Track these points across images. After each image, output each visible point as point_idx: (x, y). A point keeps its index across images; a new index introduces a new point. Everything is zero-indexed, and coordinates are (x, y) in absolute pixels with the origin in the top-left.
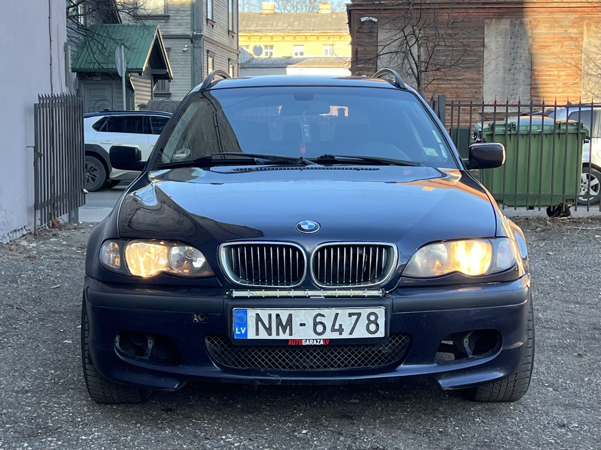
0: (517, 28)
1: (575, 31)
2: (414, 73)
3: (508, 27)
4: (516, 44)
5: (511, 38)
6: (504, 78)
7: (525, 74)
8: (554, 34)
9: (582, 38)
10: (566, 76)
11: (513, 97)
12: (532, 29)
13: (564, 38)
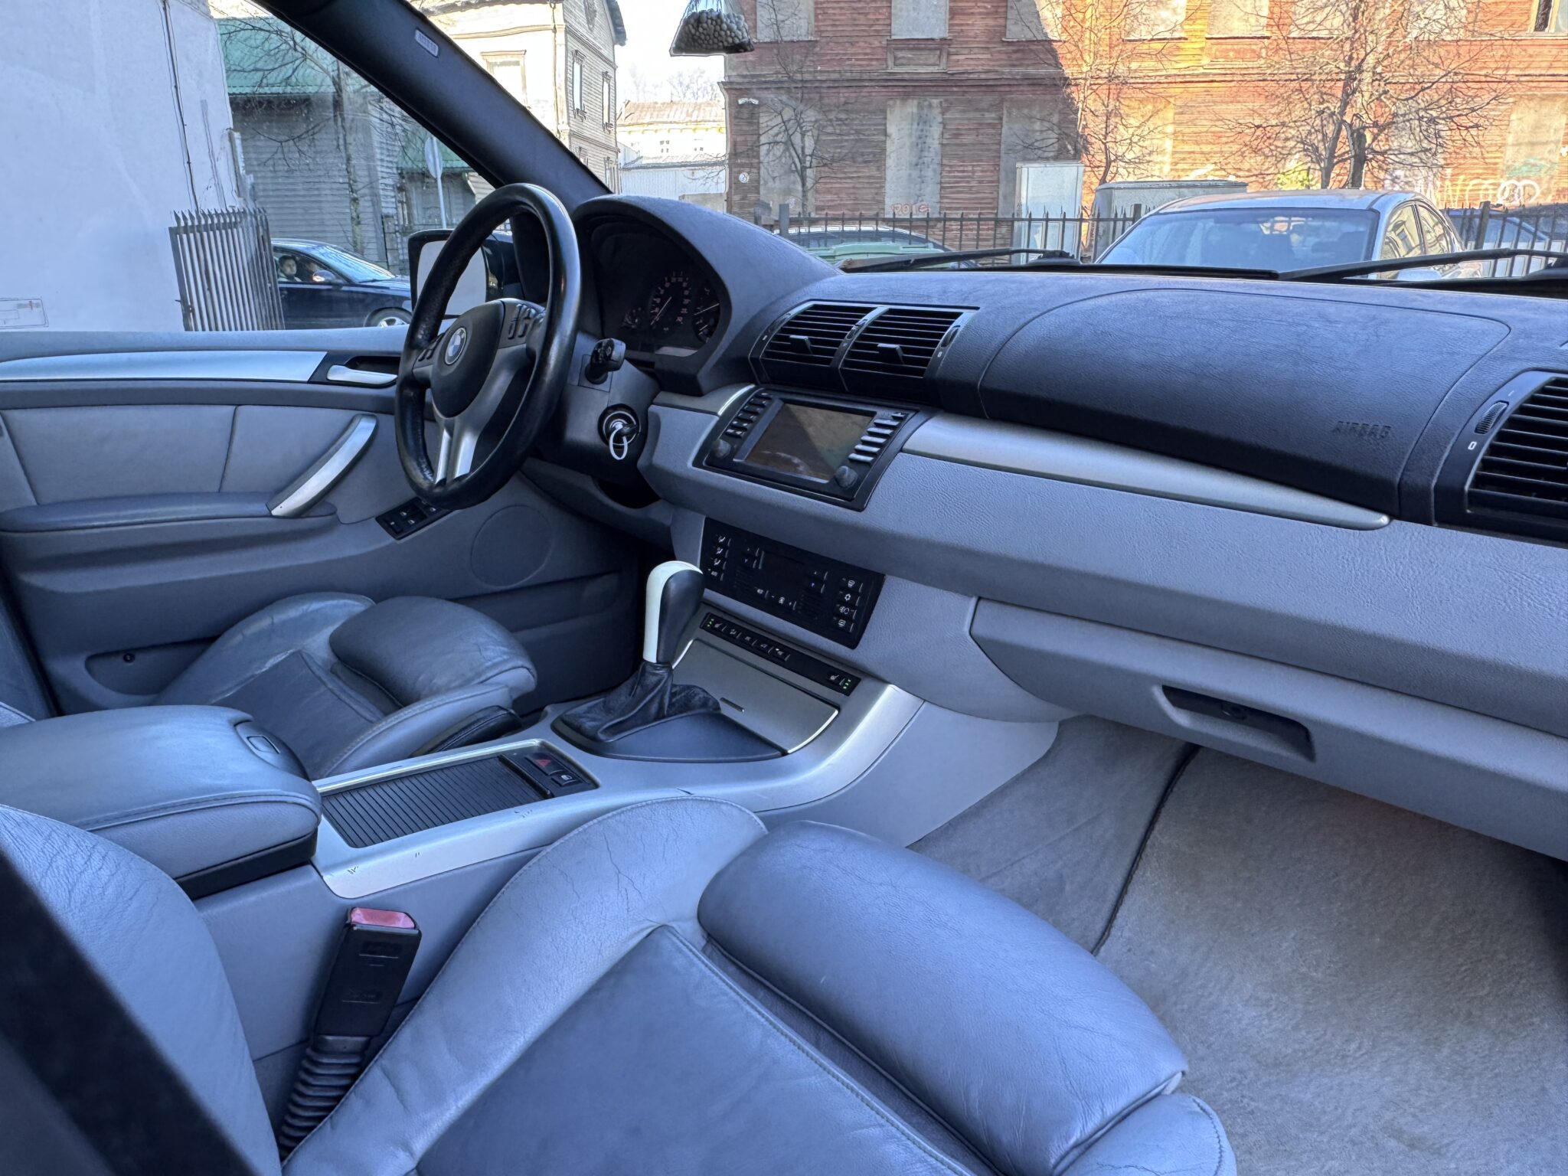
0: (925, 111)
1: (993, 115)
2: (797, 171)
3: (915, 110)
4: (924, 133)
5: (918, 124)
6: (910, 175)
7: (934, 171)
8: (969, 119)
9: (1002, 124)
10: (982, 171)
11: (920, 199)
12: (943, 113)
13: (980, 124)
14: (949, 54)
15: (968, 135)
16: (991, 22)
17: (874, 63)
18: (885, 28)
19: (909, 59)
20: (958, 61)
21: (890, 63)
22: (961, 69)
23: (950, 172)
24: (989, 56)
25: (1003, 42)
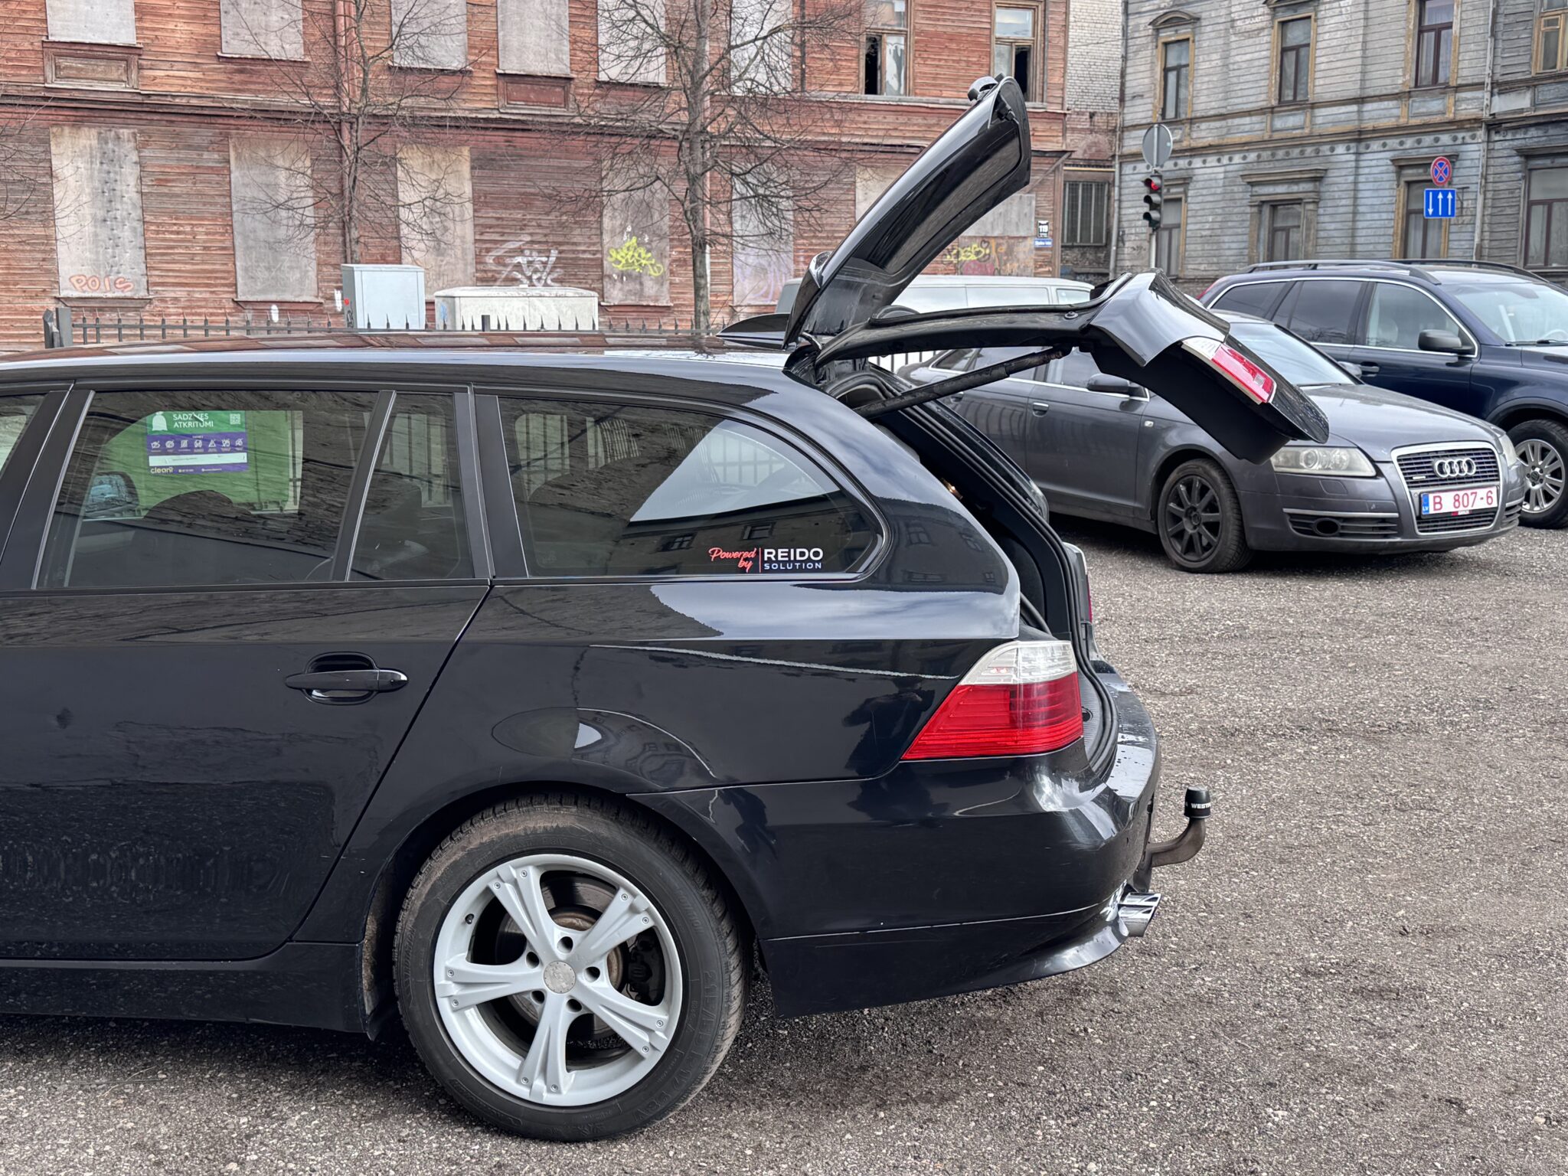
0: (110, 145)
1: (215, 156)
3: (94, 142)
4: (112, 175)
5: (102, 163)
6: (96, 235)
7: (134, 230)
8: (179, 159)
9: (229, 170)
10: (207, 234)
11: (115, 269)
12: (138, 149)
13: (197, 167)
14: (140, 68)
15: (181, 181)
16: (198, 29)
17: (24, 72)
18: (38, 24)
19: (77, 69)
20: (155, 78)
21: (50, 74)
22: (159, 89)
23: (158, 232)
24: (199, 75)
25: (219, 57)
